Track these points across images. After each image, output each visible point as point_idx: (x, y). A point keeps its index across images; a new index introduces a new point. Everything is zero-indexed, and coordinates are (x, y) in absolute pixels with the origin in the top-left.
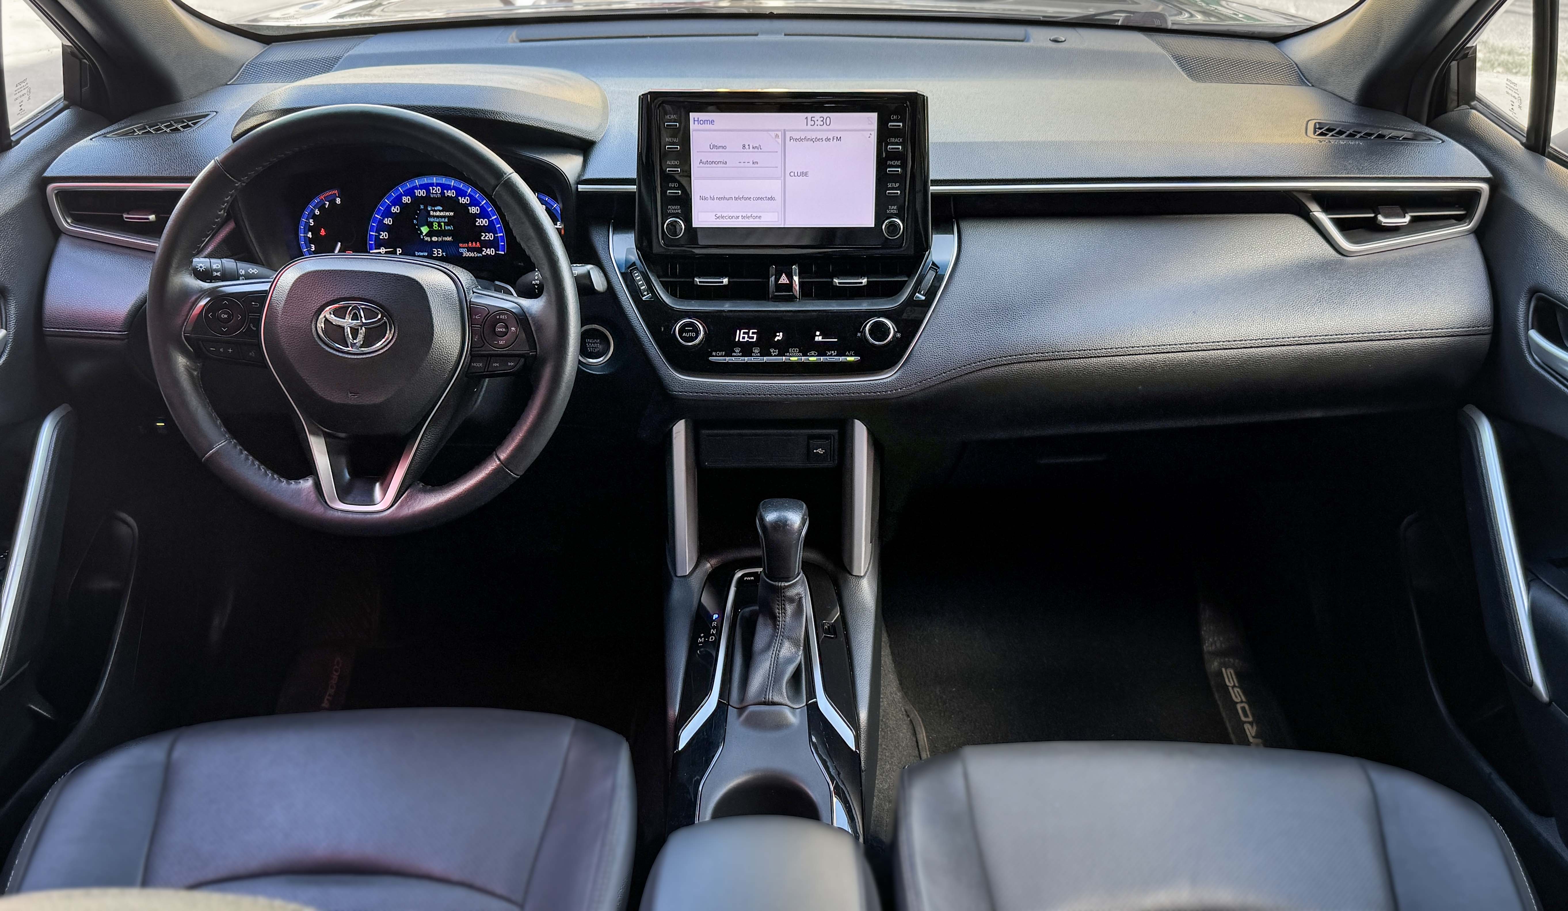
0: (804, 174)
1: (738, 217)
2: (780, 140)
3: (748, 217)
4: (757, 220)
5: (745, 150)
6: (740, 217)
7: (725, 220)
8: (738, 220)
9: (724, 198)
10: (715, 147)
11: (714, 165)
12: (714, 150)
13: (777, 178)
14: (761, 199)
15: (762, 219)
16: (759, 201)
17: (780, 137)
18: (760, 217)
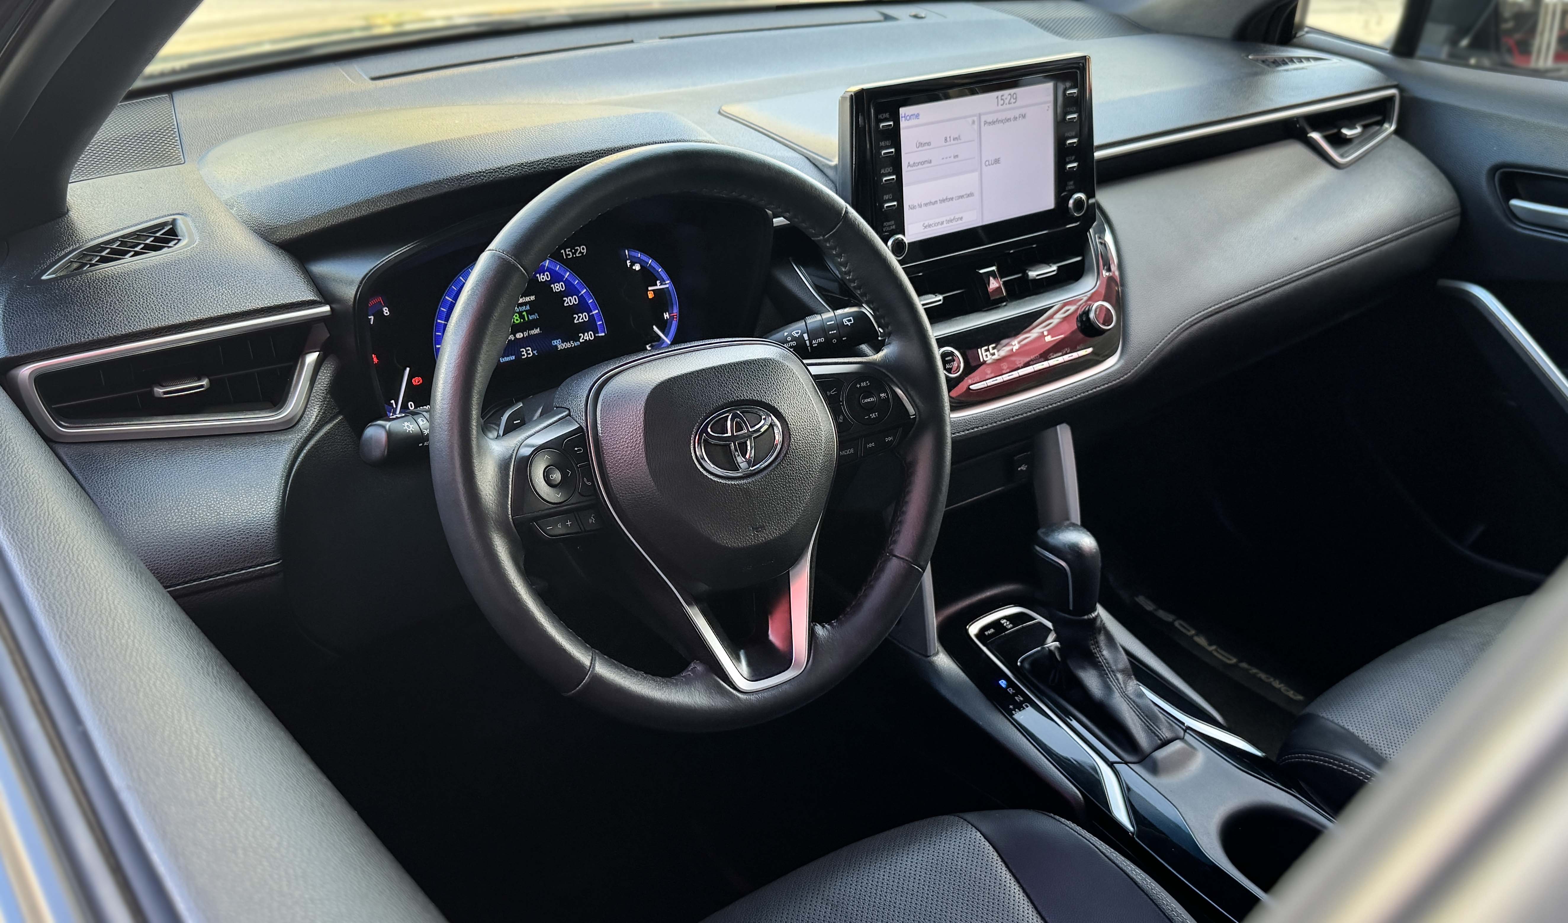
0: (997, 161)
1: (942, 223)
2: (976, 126)
3: (951, 221)
4: (960, 222)
5: (947, 144)
6: (945, 223)
7: (932, 228)
8: (943, 226)
9: (931, 203)
10: (921, 145)
11: (920, 166)
12: (920, 148)
13: (973, 171)
14: (962, 197)
15: (964, 220)
16: (961, 200)
17: (976, 123)
18: (961, 219)
